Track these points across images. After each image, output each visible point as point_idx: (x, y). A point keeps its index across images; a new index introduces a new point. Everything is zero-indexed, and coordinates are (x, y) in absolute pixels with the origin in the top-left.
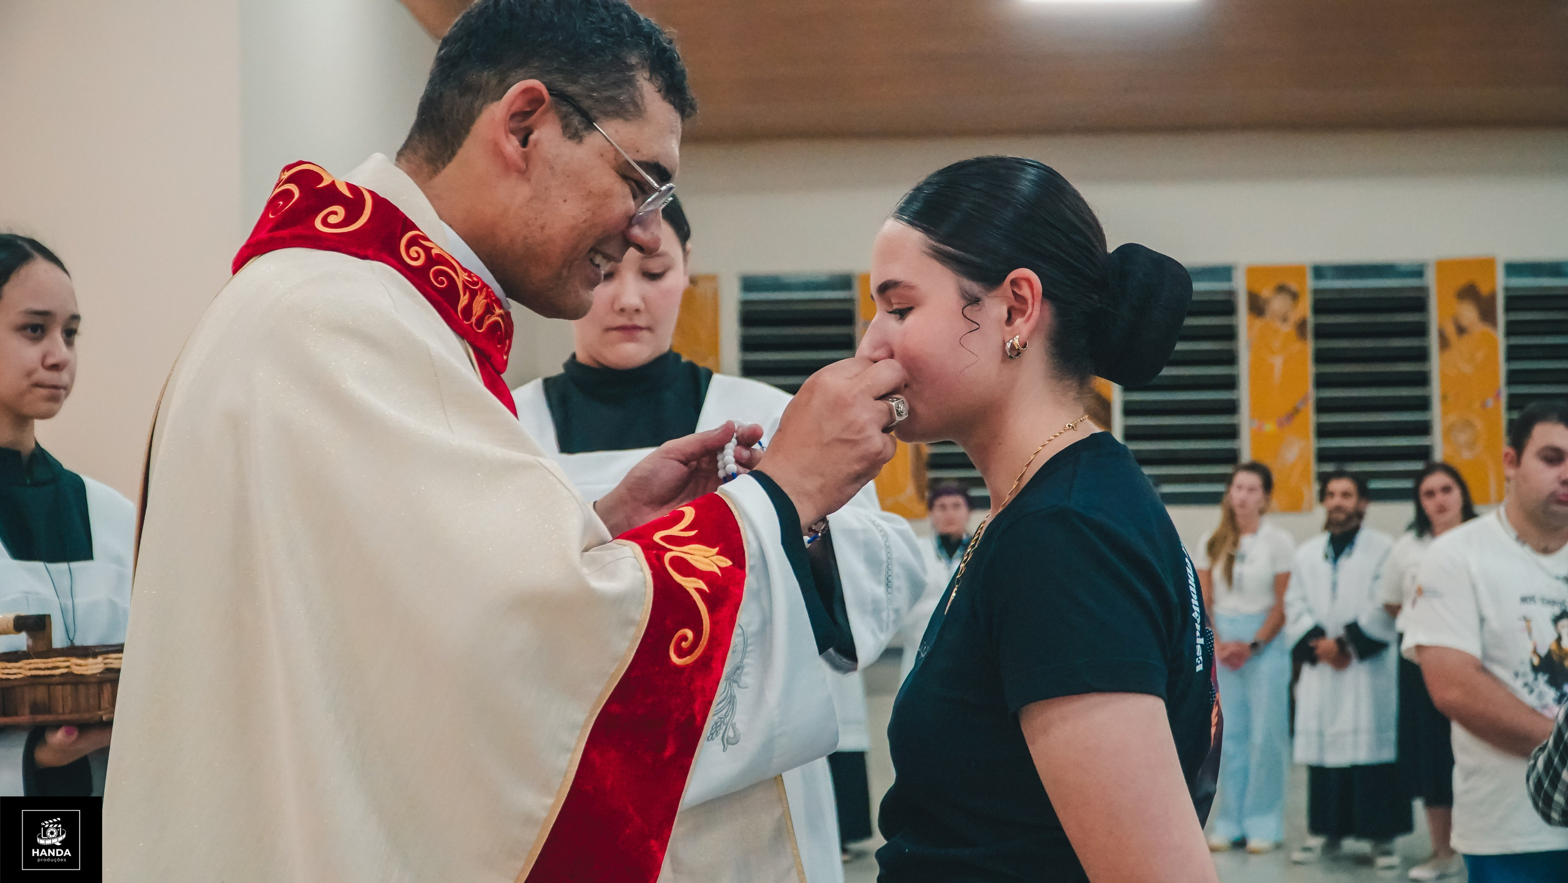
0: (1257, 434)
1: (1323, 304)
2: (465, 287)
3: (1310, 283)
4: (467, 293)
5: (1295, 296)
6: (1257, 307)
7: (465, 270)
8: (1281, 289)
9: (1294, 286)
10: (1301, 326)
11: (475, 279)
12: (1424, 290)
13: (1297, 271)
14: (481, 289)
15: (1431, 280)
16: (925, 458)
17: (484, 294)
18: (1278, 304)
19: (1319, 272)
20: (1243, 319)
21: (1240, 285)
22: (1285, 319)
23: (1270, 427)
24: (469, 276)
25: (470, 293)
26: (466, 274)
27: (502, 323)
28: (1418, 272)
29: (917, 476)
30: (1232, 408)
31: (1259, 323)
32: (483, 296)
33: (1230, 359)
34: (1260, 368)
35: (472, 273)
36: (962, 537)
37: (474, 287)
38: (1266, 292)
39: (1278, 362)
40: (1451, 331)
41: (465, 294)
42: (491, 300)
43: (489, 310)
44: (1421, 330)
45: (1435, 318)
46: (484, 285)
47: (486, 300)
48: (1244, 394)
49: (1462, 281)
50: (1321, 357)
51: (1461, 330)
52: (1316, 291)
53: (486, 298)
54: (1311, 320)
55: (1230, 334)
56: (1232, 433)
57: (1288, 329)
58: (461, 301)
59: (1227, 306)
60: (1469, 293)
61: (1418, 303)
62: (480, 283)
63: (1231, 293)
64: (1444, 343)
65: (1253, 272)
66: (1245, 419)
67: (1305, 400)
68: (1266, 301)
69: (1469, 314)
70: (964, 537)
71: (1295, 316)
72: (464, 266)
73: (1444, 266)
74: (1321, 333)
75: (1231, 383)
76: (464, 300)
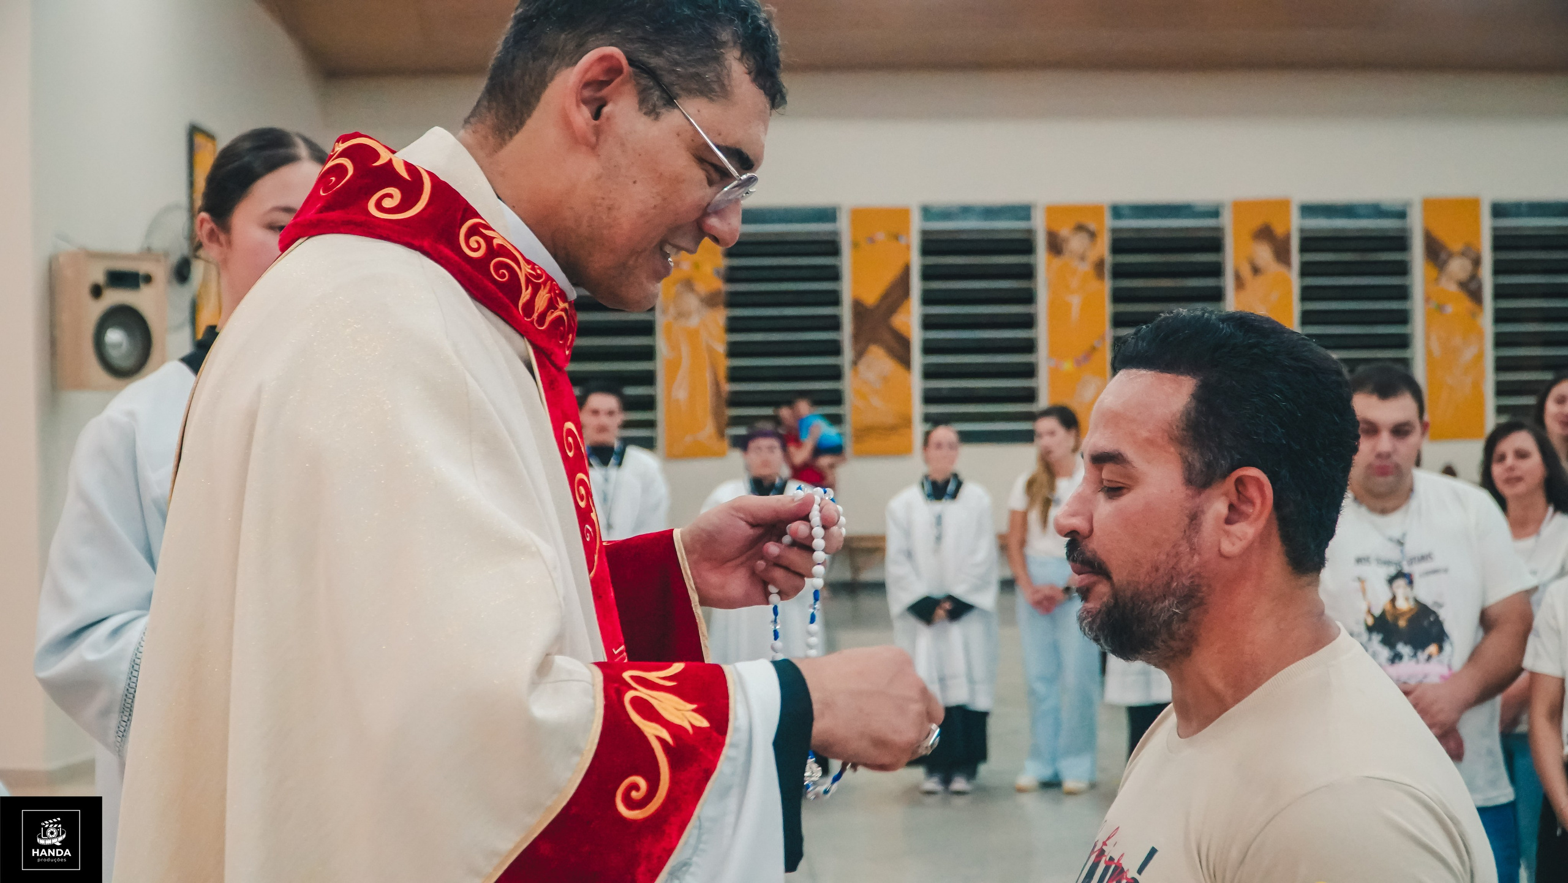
0: (1054, 372)
1: (1120, 245)
2: (528, 281)
3: (1109, 222)
4: (530, 288)
5: (1093, 235)
6: (1056, 246)
7: (528, 262)
8: (1080, 228)
9: (1092, 226)
10: (1099, 265)
11: (539, 272)
12: (1219, 230)
13: (1095, 210)
14: (545, 283)
15: (1227, 221)
16: (724, 395)
17: (548, 287)
18: (1076, 243)
19: (1117, 211)
20: (1042, 258)
21: (1039, 224)
22: (1082, 258)
23: (1068, 366)
24: (533, 269)
25: (532, 287)
26: (530, 267)
27: (565, 318)
28: (1215, 213)
29: (717, 414)
30: (1029, 347)
31: (1057, 262)
32: (547, 290)
33: (1028, 298)
34: (1058, 308)
35: (535, 264)
36: (775, 482)
37: (539, 279)
38: (1064, 232)
39: (1075, 301)
40: (1246, 272)
41: (527, 289)
42: (555, 293)
43: (552, 305)
44: (1217, 271)
45: (1231, 259)
46: (549, 278)
47: (548, 295)
48: (1042, 333)
49: (1257, 223)
50: (1118, 297)
51: (1256, 270)
52: (1114, 231)
53: (549, 292)
54: (1109, 259)
55: (1027, 273)
56: (1029, 371)
57: (1086, 268)
58: (523, 296)
59: (1026, 246)
60: (1265, 234)
61: (1214, 243)
62: (544, 276)
63: (1030, 232)
64: (1240, 283)
65: (1052, 211)
66: (1042, 358)
67: (1103, 338)
68: (1066, 240)
69: (1264, 254)
70: (777, 481)
71: (1093, 256)
72: (527, 258)
73: (1241, 207)
74: (1118, 272)
75: (1029, 322)
76: (526, 295)
